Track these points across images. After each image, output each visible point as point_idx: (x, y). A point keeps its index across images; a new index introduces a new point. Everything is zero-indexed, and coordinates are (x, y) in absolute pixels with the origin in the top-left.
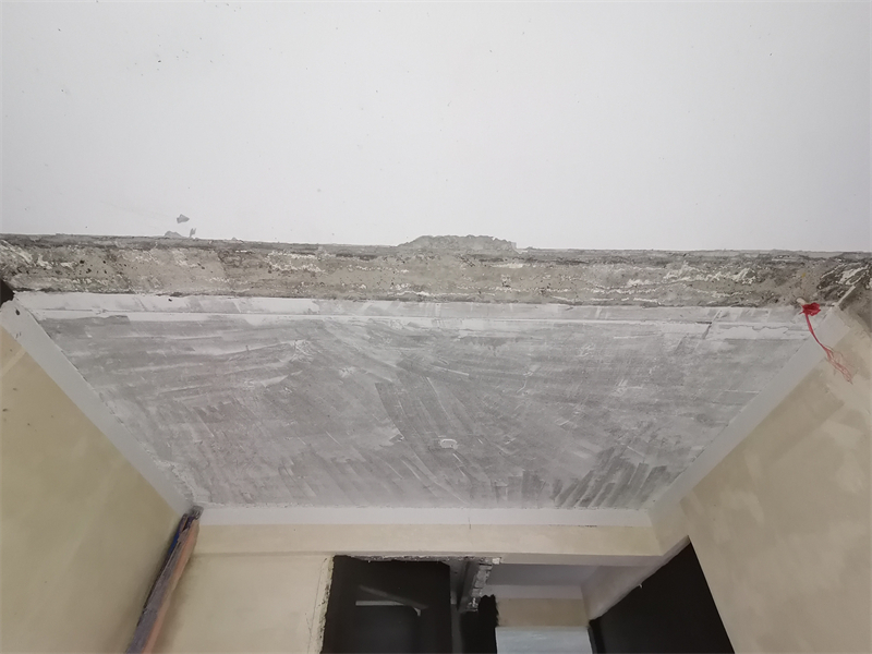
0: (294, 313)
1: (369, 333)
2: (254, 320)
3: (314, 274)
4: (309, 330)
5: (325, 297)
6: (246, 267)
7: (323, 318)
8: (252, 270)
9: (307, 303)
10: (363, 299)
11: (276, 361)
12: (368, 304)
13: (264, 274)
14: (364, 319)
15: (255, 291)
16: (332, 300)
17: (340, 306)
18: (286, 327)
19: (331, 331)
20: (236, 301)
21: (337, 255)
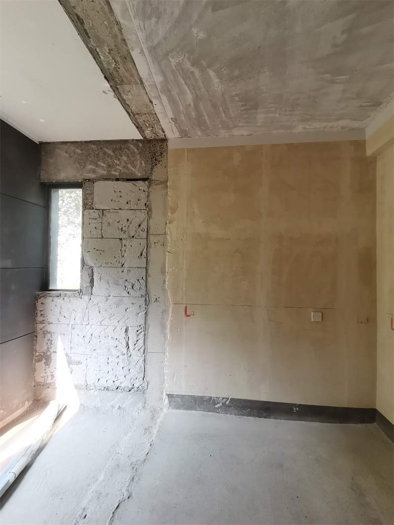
0: (146, 60)
1: (150, 18)
2: (158, 79)
3: (110, 50)
4: (157, 53)
5: (126, 45)
6: (121, 77)
7: (144, 47)
8: (121, 75)
9: (135, 54)
10: (118, 23)
11: (192, 73)
12: (121, 21)
13: (122, 70)
14: (136, 23)
15: (136, 76)
16: (127, 41)
17: (130, 38)
18: (160, 65)
19: (155, 42)
20: (146, 84)
21: (89, 37)
